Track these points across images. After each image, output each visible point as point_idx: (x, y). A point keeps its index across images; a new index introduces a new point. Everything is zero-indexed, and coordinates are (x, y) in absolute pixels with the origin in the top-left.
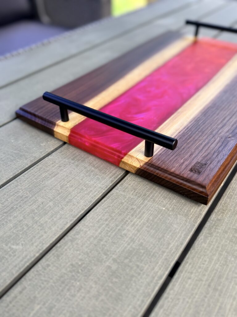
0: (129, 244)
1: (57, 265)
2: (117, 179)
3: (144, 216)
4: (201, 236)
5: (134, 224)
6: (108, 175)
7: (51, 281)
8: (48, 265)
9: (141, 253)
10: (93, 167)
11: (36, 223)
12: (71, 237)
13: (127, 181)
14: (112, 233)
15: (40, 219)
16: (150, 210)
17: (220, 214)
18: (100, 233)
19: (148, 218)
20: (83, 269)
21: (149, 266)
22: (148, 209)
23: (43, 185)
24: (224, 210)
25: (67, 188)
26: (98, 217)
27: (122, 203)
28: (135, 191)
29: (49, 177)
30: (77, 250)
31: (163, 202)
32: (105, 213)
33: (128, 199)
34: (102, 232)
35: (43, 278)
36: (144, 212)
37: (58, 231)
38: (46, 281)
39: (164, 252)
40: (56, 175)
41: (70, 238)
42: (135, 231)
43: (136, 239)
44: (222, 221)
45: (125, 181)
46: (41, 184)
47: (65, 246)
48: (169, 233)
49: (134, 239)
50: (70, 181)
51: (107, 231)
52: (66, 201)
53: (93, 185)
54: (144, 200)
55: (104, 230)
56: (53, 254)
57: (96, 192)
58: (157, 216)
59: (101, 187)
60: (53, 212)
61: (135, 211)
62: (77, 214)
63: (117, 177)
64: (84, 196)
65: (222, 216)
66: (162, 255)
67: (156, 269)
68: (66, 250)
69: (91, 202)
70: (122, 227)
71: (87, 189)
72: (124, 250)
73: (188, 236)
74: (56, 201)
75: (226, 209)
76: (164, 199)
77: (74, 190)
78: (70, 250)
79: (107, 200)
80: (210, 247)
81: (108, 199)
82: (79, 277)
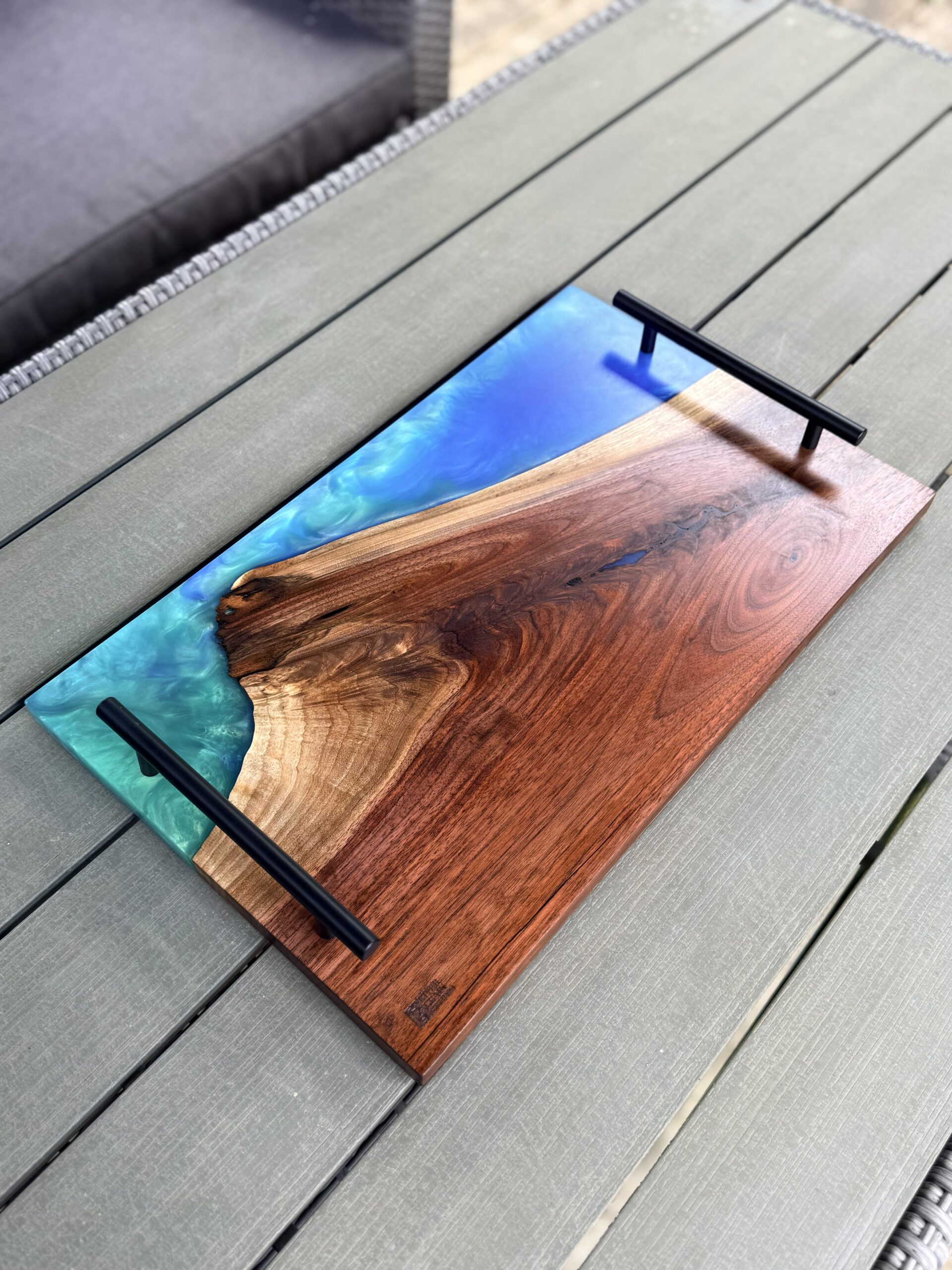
0: (192, 1187)
1: (38, 1222)
2: (213, 987)
3: (245, 1113)
4: (350, 1180)
5: (217, 1133)
6: (196, 970)
7: (23, 1259)
8: (21, 1221)
9: (211, 1211)
10: (165, 938)
11: (10, 1105)
12: (77, 1153)
13: (235, 995)
14: (165, 1152)
15: (19, 1095)
16: (263, 1096)
17: (413, 1123)
18: (139, 1151)
19: (253, 1121)
20: (88, 1239)
21: (220, 1244)
22: (260, 1093)
23: (37, 988)
24: (425, 1112)
25: (91, 1005)
26: (143, 1105)
27: (205, 1069)
28: (244, 1034)
29: (53, 965)
30: (84, 1190)
31: (299, 1073)
32: (163, 1094)
33: (222, 1058)
34: (143, 1147)
35: (7, 1251)
36: (249, 1101)
37: (52, 1134)
38: (12, 1257)
39: (258, 1213)
40: (72, 957)
41: (75, 1156)
42: (215, 1153)
43: (212, 1174)
44: (410, 1144)
45: (231, 996)
46: (34, 984)
47: (62, 1176)
48: (284, 1166)
49: (206, 1174)
50: (103, 981)
51: (156, 1145)
52: (82, 1047)
53: (153, 1001)
54: (260, 1063)
55: (148, 1143)
56: (35, 1194)
57: (154, 1025)
58: (275, 1116)
59: (168, 1011)
60: (50, 1080)
61: (229, 1096)
62: (101, 1091)
63: (215, 979)
64: (125, 1037)
65: (416, 1129)
66: (254, 1220)
67: (232, 1252)
68: (62, 1186)
69: (137, 1057)
70: (189, 1138)
71: (135, 1015)
72: (179, 1200)
73: (322, 1177)
74: (61, 1046)
75: (433, 1110)
76: (305, 1066)
77: (104, 1016)
78: (70, 1187)
79: (173, 1055)
80: (357, 1210)
81: (177, 1051)
82: (76, 1255)
